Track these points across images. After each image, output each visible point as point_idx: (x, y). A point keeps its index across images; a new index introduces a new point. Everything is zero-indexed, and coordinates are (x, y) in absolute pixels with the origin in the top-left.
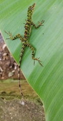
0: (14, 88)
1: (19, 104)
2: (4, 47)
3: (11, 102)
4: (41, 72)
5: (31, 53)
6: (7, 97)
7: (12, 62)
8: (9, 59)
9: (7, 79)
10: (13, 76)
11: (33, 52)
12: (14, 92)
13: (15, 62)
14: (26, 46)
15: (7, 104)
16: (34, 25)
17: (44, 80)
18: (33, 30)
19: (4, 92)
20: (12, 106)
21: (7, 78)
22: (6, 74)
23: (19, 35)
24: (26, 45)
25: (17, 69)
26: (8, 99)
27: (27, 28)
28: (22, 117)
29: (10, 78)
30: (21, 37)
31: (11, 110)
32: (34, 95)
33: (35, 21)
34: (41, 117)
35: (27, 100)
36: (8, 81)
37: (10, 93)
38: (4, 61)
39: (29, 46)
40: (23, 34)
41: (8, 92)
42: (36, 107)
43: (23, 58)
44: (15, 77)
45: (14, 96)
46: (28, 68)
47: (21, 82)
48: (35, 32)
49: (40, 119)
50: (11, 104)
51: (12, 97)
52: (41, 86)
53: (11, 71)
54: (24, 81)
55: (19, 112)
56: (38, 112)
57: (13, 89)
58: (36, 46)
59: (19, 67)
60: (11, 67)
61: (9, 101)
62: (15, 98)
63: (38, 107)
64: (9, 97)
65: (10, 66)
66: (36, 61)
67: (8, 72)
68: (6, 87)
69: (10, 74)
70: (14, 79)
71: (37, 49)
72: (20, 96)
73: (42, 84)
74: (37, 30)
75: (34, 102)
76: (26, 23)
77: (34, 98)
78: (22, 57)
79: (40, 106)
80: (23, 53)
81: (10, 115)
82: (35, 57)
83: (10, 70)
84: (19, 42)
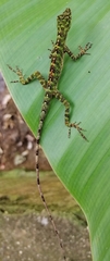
0: (26, 188)
1: (37, 223)
2: (5, 101)
3: (19, 218)
4: (84, 152)
5: (64, 113)
6: (11, 208)
7: (22, 134)
8: (17, 127)
9: (10, 169)
10: (24, 163)
11: (67, 110)
12: (27, 197)
13: (29, 133)
14: (52, 98)
15: (10, 222)
16: (70, 54)
17: (90, 170)
18: (69, 65)
19: (6, 198)
20: (22, 227)
21: (11, 166)
22: (10, 159)
23: (39, 73)
24: (54, 96)
25: (33, 147)
26: (13, 212)
27: (55, 60)
28: (43, 250)
29: (19, 167)
30: (41, 78)
31: (19, 236)
32: (70, 205)
33: (73, 44)
34: (83, 252)
35: (54, 214)
36: (13, 174)
37: (18, 200)
38: (6, 131)
39: (59, 97)
40: (46, 72)
41: (13, 198)
42: (74, 230)
43: (47, 123)
44: (28, 165)
45: (27, 205)
46: (56, 145)
47: (42, 176)
48: (73, 67)
49: (81, 255)
50: (19, 223)
51: (22, 208)
52: (84, 183)
53: (20, 153)
54: (47, 174)
55: (37, 240)
56: (76, 239)
57: (23, 191)
58: (74, 99)
60: (20, 144)
61: (15, 216)
62: (29, 211)
63: (78, 230)
64: (16, 207)
65: (18, 141)
66: (73, 128)
67: (13, 154)
68: (8, 187)
69: (18, 160)
70: (27, 170)
71: (76, 103)
72: (39, 206)
73: (85, 178)
74: (76, 65)
75: (68, 218)
76: (52, 48)
77: (69, 211)
78: (44, 120)
79: (81, 228)
80: (47, 111)
81: (16, 247)
82: (72, 122)
83: (19, 151)
84: (37, 90)
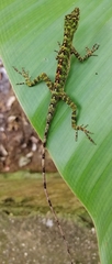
0: (31, 190)
1: (42, 224)
2: (10, 103)
3: (24, 219)
4: (91, 155)
5: (71, 115)
6: (16, 210)
7: (27, 136)
8: (21, 129)
9: (15, 171)
10: (28, 165)
11: (74, 113)
12: (32, 199)
13: (33, 134)
15: (15, 224)
16: (77, 55)
17: (97, 174)
18: (75, 66)
19: (11, 200)
20: (27, 228)
21: (17, 169)
22: (15, 161)
23: (45, 75)
24: (60, 99)
25: (38, 149)
26: (18, 214)
27: (61, 62)
28: (48, 251)
29: (23, 168)
30: (48, 80)
31: (24, 237)
32: (75, 207)
33: (80, 45)
34: (88, 253)
35: (59, 216)
36: (18, 175)
37: (23, 201)
38: (11, 132)
39: (65, 100)
40: (53, 74)
41: (18, 200)
42: (79, 232)
43: (53, 126)
44: (32, 167)
45: (31, 207)
46: (63, 149)
47: (49, 177)
48: (79, 69)
49: (86, 257)
50: (24, 225)
51: (27, 210)
52: (91, 186)
53: (25, 155)
54: (51, 175)
55: (42, 242)
56: (81, 241)
57: (28, 192)
58: (81, 101)
59: (45, 145)
60: (25, 145)
61: (20, 217)
62: (34, 213)
63: (83, 232)
64: (21, 209)
65: (22, 143)
66: (80, 131)
67: (17, 156)
68: (13, 189)
69: (23, 162)
70: (32, 172)
71: (84, 105)
72: (44, 208)
73: (93, 182)
74: (82, 66)
75: (72, 220)
76: (59, 49)
77: (73, 213)
78: (50, 123)
79: (86, 230)
80: (53, 114)
81: (21, 248)
82: (79, 124)
83: (24, 153)
84: (44, 92)
